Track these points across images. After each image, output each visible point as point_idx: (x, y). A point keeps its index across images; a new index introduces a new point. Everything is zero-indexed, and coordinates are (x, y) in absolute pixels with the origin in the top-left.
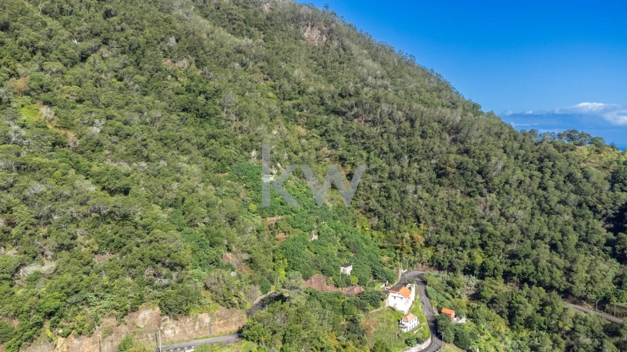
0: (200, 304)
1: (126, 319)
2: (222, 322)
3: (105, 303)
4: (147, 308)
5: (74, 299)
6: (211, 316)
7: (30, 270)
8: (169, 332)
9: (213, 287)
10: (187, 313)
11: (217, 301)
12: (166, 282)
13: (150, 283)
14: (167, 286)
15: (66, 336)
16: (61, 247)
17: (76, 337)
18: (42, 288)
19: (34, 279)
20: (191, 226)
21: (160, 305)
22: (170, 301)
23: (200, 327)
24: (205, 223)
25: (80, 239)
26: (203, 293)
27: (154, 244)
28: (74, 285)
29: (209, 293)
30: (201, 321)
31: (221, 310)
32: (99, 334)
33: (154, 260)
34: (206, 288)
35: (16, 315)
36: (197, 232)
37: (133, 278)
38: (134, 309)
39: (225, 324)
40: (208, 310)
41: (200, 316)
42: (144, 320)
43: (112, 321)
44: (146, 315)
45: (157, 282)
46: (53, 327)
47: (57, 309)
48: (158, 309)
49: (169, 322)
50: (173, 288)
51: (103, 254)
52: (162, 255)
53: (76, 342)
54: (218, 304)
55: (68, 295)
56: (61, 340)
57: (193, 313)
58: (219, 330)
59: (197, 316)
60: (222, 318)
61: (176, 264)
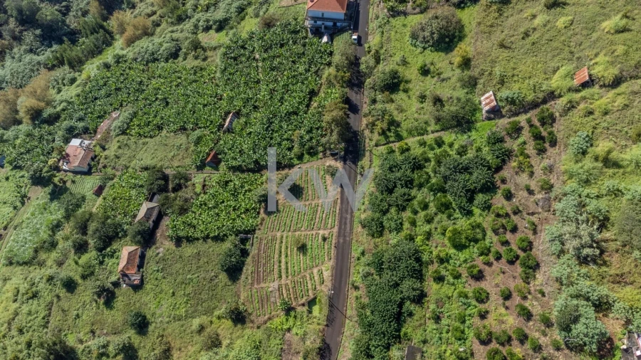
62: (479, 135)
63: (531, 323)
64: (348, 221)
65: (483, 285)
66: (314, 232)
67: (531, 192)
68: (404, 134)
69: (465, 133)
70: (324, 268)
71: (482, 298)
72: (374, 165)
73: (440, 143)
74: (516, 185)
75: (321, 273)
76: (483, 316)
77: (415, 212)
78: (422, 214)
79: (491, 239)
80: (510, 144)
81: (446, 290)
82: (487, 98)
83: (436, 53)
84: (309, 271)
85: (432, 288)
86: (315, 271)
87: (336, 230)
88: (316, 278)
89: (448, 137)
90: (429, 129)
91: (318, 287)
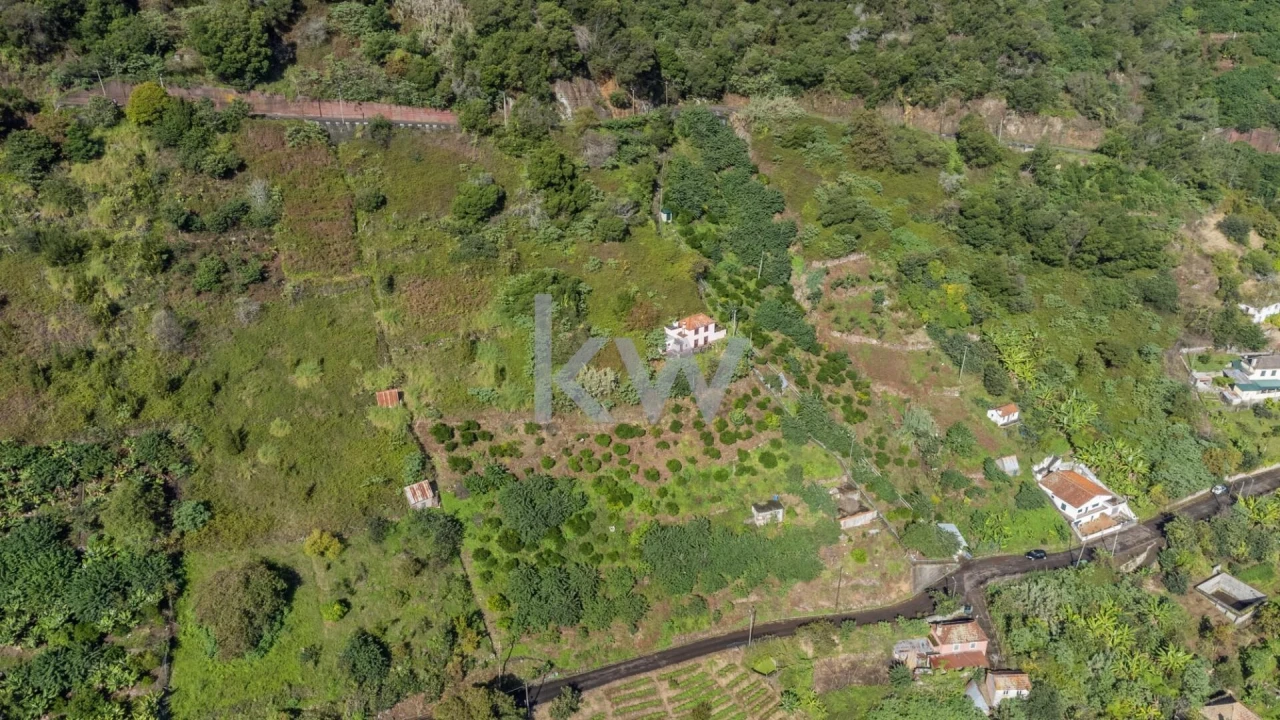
0: (1055, 106)
1: (969, 104)
2: (1077, 133)
3: (953, 81)
4: (993, 98)
5: (926, 69)
6: (1065, 122)
7: (891, 36)
8: (1011, 128)
9: (1076, 90)
10: (1036, 113)
11: (1076, 107)
12: (1018, 71)
13: (1002, 71)
14: (1020, 77)
15: (914, 104)
16: (919, 19)
17: (922, 108)
18: (899, 55)
19: (893, 45)
20: (1073, 26)
21: (1008, 98)
22: (1020, 93)
23: (1049, 132)
24: (1094, 25)
25: (936, 14)
26: (1061, 94)
27: (1015, 28)
28: (928, 55)
29: (1068, 96)
30: (1051, 125)
31: (1079, 119)
32: (942, 109)
33: (1011, 46)
34: (1067, 90)
35: (876, 75)
36: (1079, 34)
37: (983, 62)
38: (980, 95)
39: (1080, 138)
40: (1062, 115)
41: (1051, 119)
42: (988, 109)
43: (956, 102)
44: (991, 105)
45: (1011, 71)
46: (905, 93)
47: (911, 74)
48: (1004, 101)
49: (1014, 116)
50: (1027, 81)
51: (957, 34)
52: (1021, 40)
53: (921, 113)
54: (1076, 112)
55: (922, 64)
56: (909, 108)
57: (1043, 113)
58: (1071, 142)
59: (1047, 118)
60: (1076, 127)
61: (1036, 55)
62: (466, 508)
63: (683, 422)
64: (630, 665)
65: (662, 467)
66: (669, 708)
67: (541, 441)
68: (472, 609)
69: (461, 525)
70: (715, 669)
71: (675, 466)
72: (526, 654)
73: (482, 554)
74: (535, 455)
75: (722, 673)
76: (693, 461)
77: (598, 558)
78: (598, 549)
79: (606, 470)
80: (481, 468)
81: (681, 500)
82: (414, 494)
83: (294, 604)
84: (728, 692)
85: (685, 515)
86: (723, 682)
87: (653, 674)
88: (731, 677)
89: (469, 545)
90: (459, 573)
91: (742, 670)
